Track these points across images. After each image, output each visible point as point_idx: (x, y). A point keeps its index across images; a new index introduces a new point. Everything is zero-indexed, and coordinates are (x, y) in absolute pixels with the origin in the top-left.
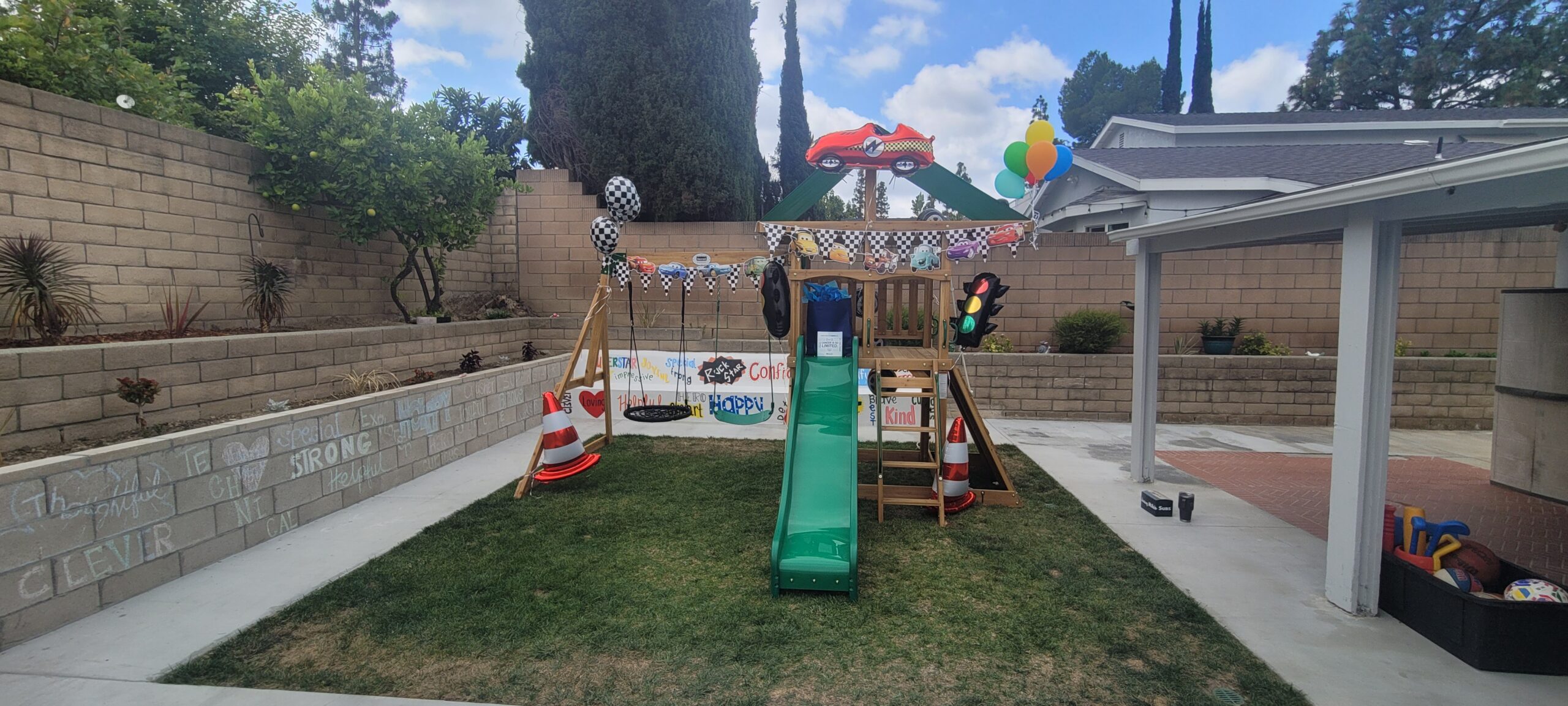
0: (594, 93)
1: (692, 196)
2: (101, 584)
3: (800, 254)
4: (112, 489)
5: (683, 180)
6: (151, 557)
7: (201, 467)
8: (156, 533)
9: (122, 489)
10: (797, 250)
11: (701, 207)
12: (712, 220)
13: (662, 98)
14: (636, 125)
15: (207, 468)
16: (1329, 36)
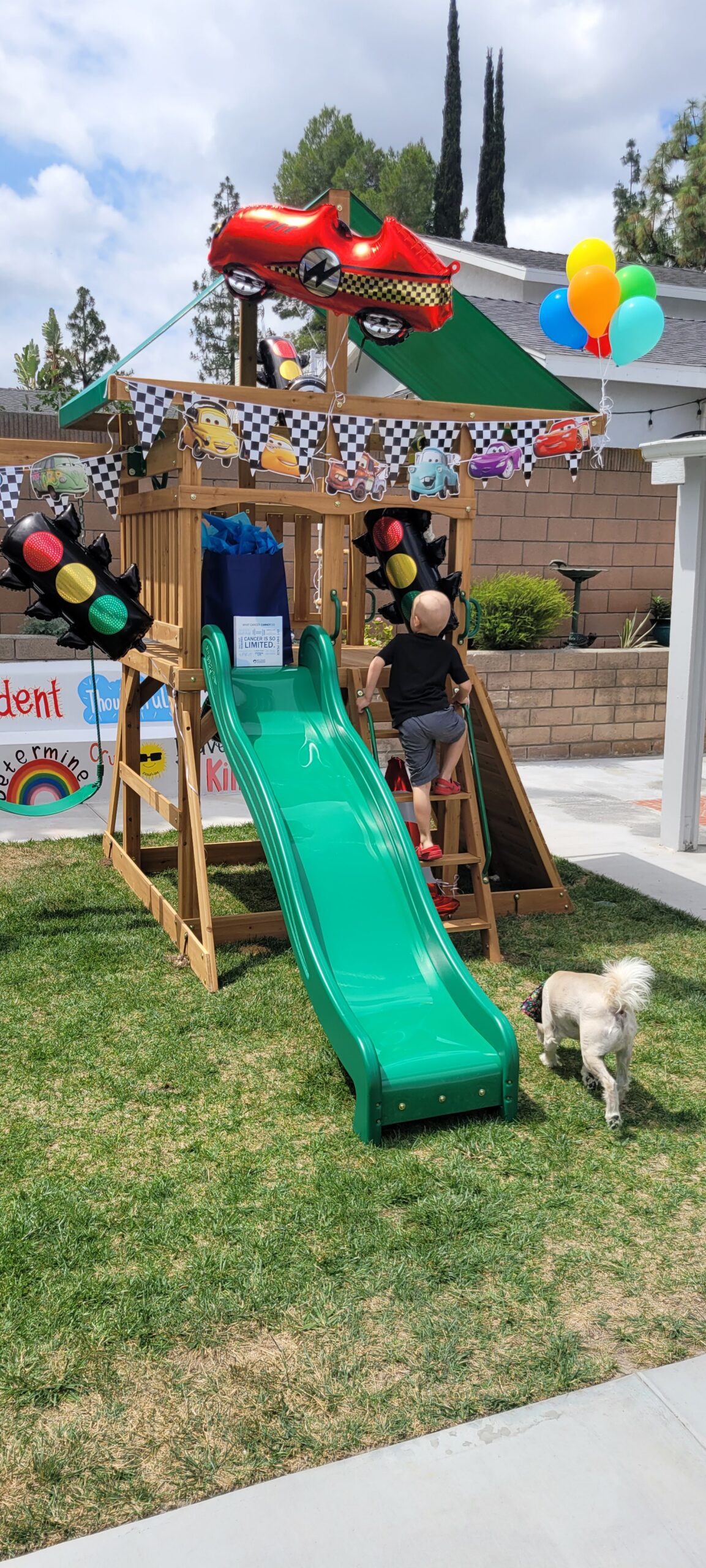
3: (202, 453)
10: (196, 443)
16: (669, 152)
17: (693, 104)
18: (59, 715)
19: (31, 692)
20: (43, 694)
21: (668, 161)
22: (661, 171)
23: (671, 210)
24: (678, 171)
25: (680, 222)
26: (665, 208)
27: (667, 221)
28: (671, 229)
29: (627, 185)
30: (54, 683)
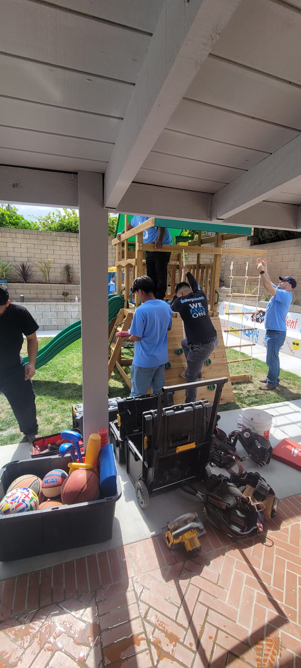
2: (43, 326)
4: (45, 310)
6: (52, 324)
7: (63, 310)
8: (53, 320)
9: (47, 310)
15: (64, 310)
18: (295, 328)
19: (291, 321)
20: (294, 322)
30: (297, 319)
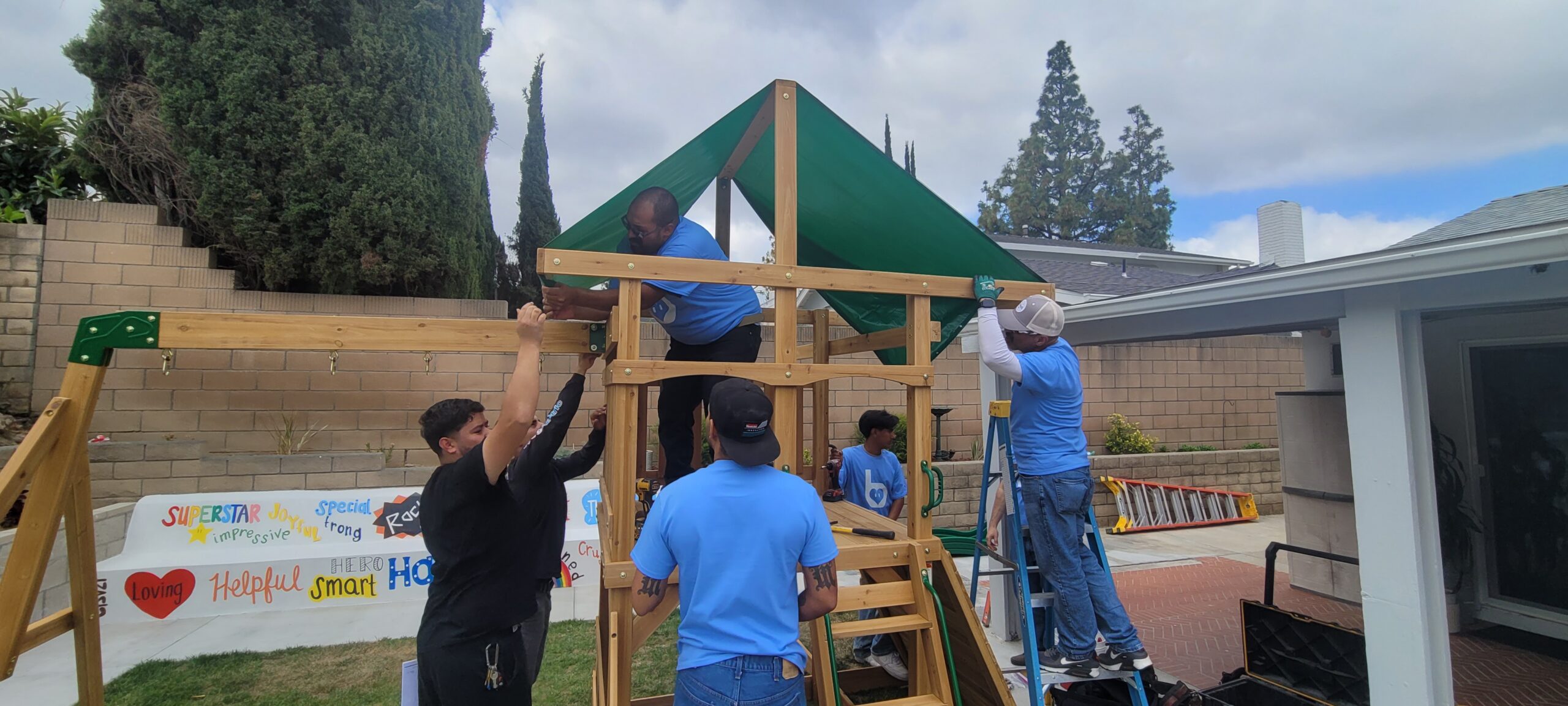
0: (213, 97)
1: (380, 259)
5: (363, 234)
11: (393, 276)
12: (411, 295)
13: (335, 118)
14: (287, 150)
16: (1001, 182)
17: (1012, 160)
21: (1001, 187)
22: (998, 191)
23: (1006, 210)
24: (1007, 191)
25: (1011, 215)
26: (1002, 209)
27: (1004, 215)
28: (1006, 219)
29: (985, 202)
